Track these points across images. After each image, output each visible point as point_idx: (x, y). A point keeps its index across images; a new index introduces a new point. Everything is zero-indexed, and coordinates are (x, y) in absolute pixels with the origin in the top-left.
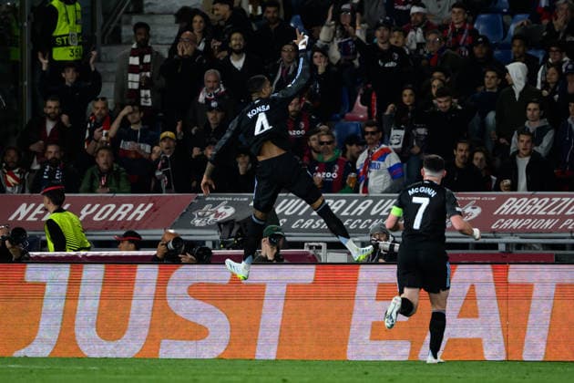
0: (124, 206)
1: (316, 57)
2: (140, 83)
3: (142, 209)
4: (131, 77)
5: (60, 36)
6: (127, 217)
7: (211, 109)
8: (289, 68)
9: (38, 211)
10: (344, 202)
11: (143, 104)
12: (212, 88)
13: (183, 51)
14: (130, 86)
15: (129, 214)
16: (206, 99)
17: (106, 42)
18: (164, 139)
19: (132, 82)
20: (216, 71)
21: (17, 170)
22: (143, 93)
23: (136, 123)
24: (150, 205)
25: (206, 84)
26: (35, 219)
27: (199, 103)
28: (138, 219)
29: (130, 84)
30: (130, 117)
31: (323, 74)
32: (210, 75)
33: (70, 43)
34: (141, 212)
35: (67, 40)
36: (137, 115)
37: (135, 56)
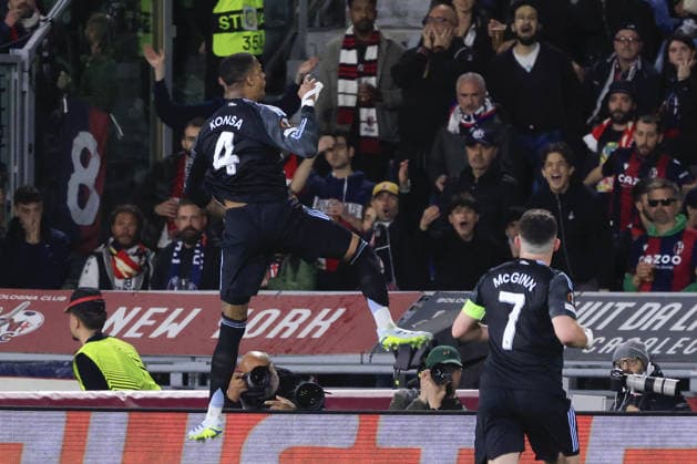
0: (294, 312)
1: (674, 50)
2: (358, 96)
3: (325, 319)
4: (342, 85)
5: (227, 14)
6: (298, 331)
7: (472, 143)
8: (628, 71)
9: (144, 321)
10: (677, 306)
11: (363, 133)
12: (472, 107)
13: (432, 39)
14: (341, 101)
15: (302, 326)
16: (461, 125)
17: (317, 24)
18: (380, 193)
19: (345, 94)
20: (478, 76)
21: (134, 250)
22: (365, 113)
23: (341, 167)
24: (340, 312)
25: (460, 98)
26: (139, 335)
27: (449, 133)
28: (317, 335)
29: (340, 97)
30: (329, 156)
31: (686, 81)
32: (467, 84)
33: (244, 25)
34: (322, 324)
35: (239, 20)
36: (342, 153)
37: (349, 48)
